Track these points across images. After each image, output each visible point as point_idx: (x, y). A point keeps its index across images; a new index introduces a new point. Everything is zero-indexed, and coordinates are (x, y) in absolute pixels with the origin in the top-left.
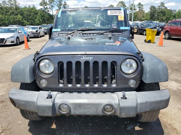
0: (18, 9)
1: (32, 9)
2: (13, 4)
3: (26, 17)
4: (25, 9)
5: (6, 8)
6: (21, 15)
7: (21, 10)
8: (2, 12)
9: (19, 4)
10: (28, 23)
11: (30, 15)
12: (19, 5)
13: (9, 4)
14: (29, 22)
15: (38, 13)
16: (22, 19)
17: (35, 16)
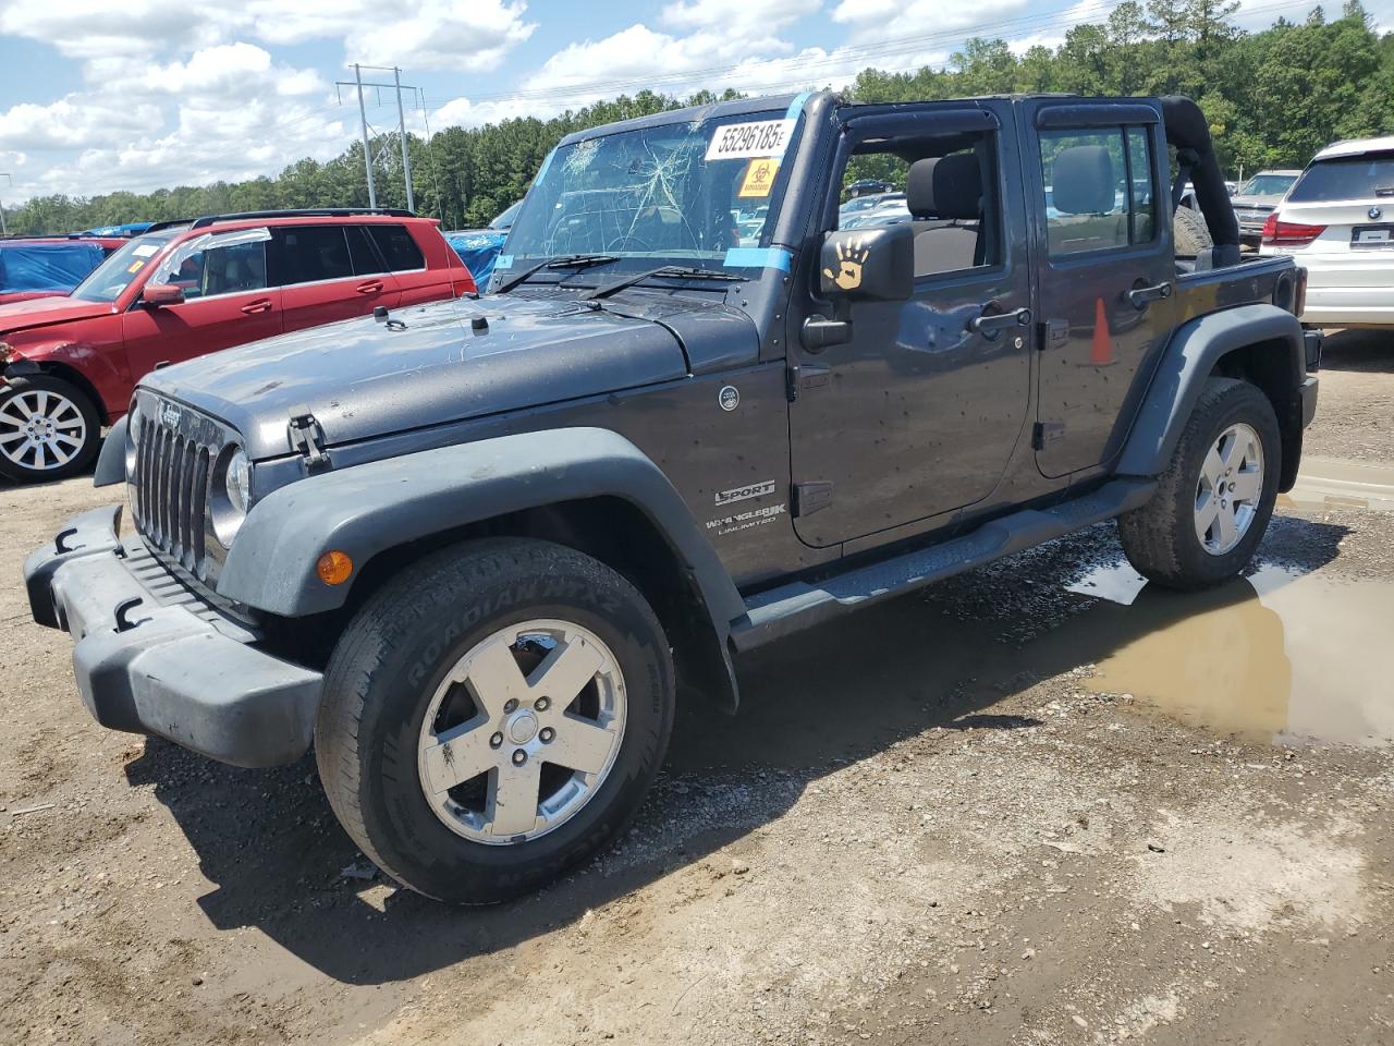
0: (1216, 54)
1: (1334, 32)
2: (1183, 18)
3: (1266, 106)
4: (1268, 46)
5: (1129, 56)
6: (1227, 94)
7: (1237, 51)
8: (1097, 86)
9: (1235, 7)
10: (1272, 153)
11: (1305, 89)
12: (1234, 20)
13: (1160, 22)
14: (1285, 141)
15: (1379, 60)
16: (1231, 126)
17: (1347, 88)
